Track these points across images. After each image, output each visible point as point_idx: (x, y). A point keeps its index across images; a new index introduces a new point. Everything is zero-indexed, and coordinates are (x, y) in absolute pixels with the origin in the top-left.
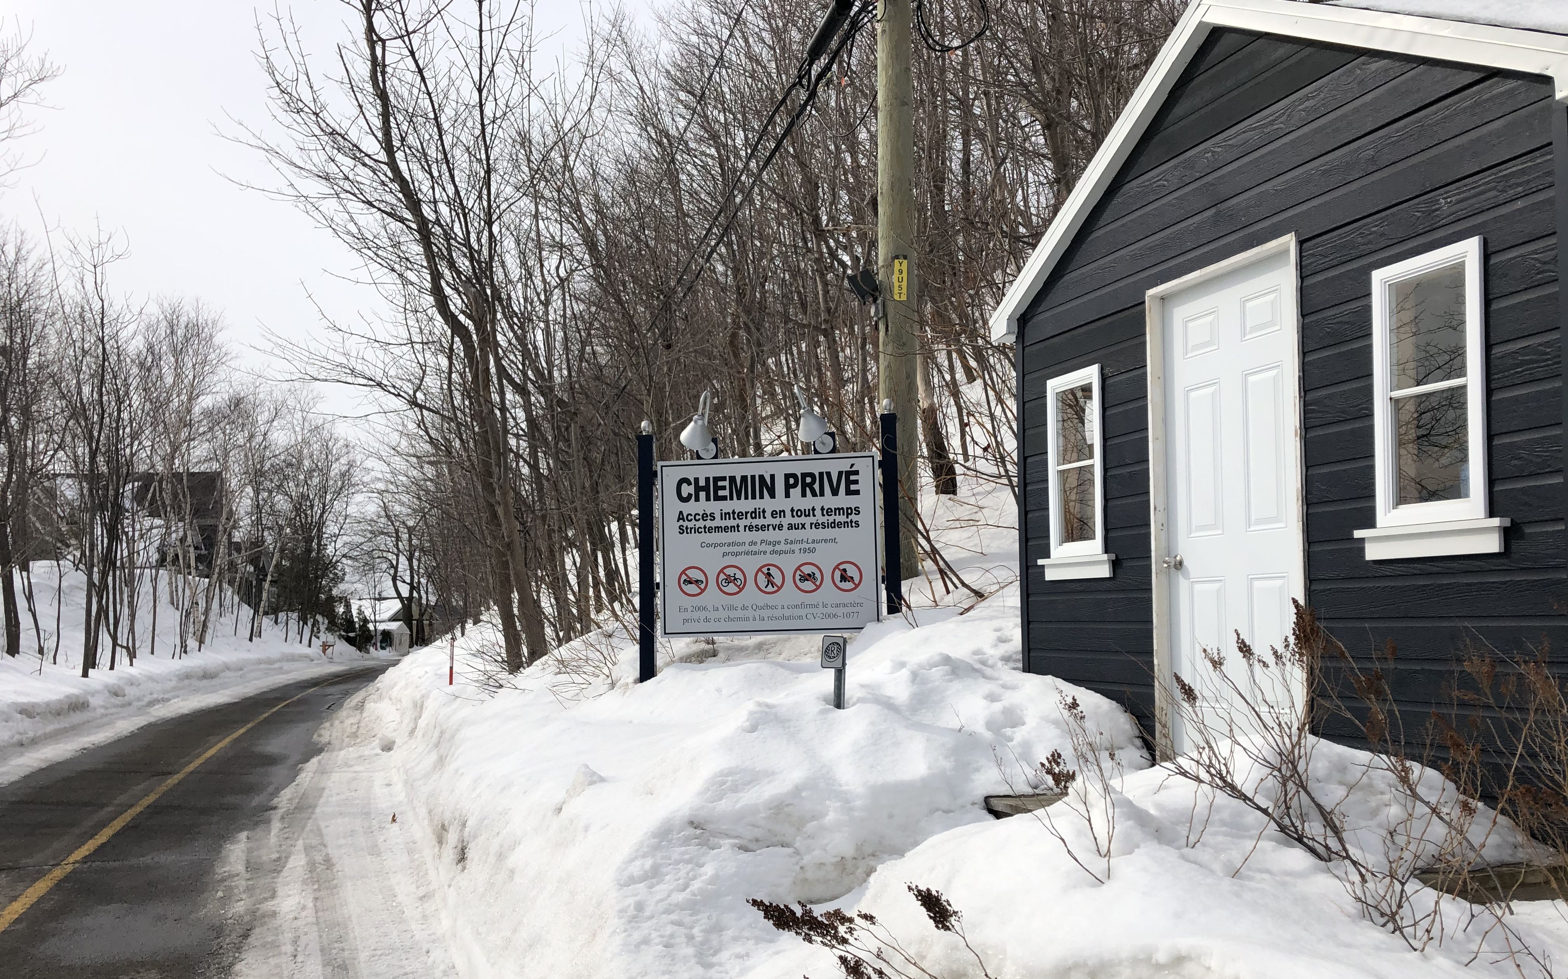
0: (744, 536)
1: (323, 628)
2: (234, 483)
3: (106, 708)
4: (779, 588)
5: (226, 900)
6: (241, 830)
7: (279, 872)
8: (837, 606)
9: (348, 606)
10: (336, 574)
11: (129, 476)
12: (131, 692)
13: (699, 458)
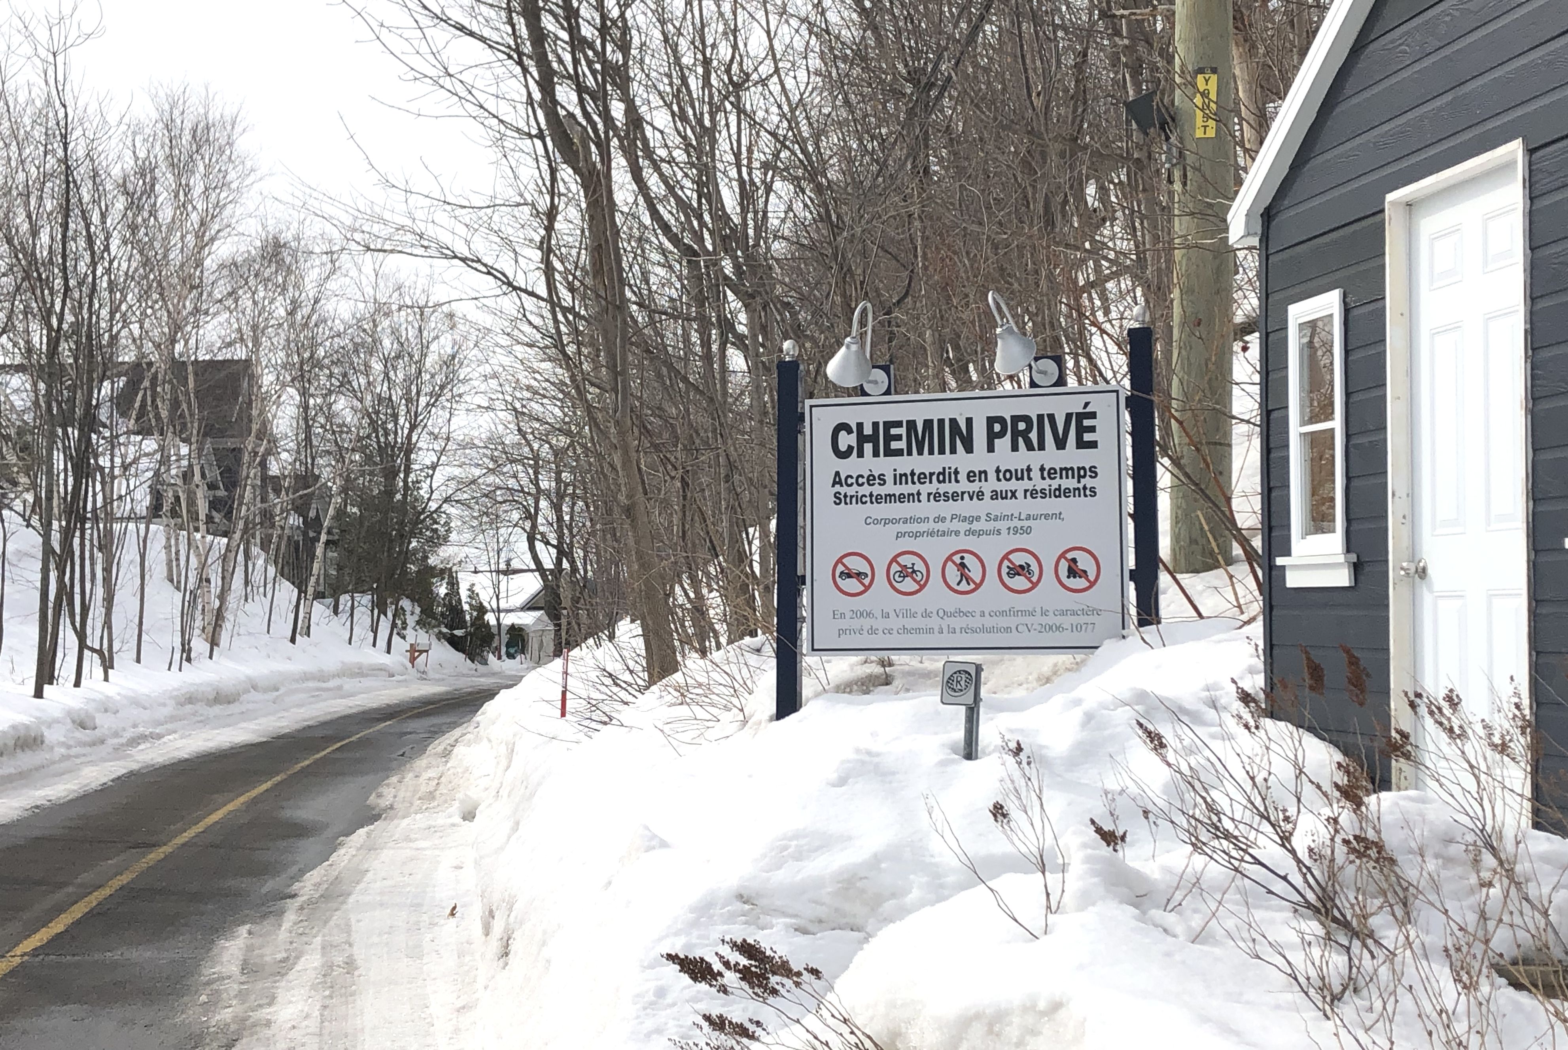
0: (926, 508)
1: (411, 620)
2: (268, 379)
3: (69, 747)
4: (978, 586)
5: (213, 1004)
6: (243, 923)
7: (283, 975)
8: (1063, 613)
9: (453, 584)
10: (435, 531)
11: (109, 369)
12: (105, 722)
13: (864, 393)
